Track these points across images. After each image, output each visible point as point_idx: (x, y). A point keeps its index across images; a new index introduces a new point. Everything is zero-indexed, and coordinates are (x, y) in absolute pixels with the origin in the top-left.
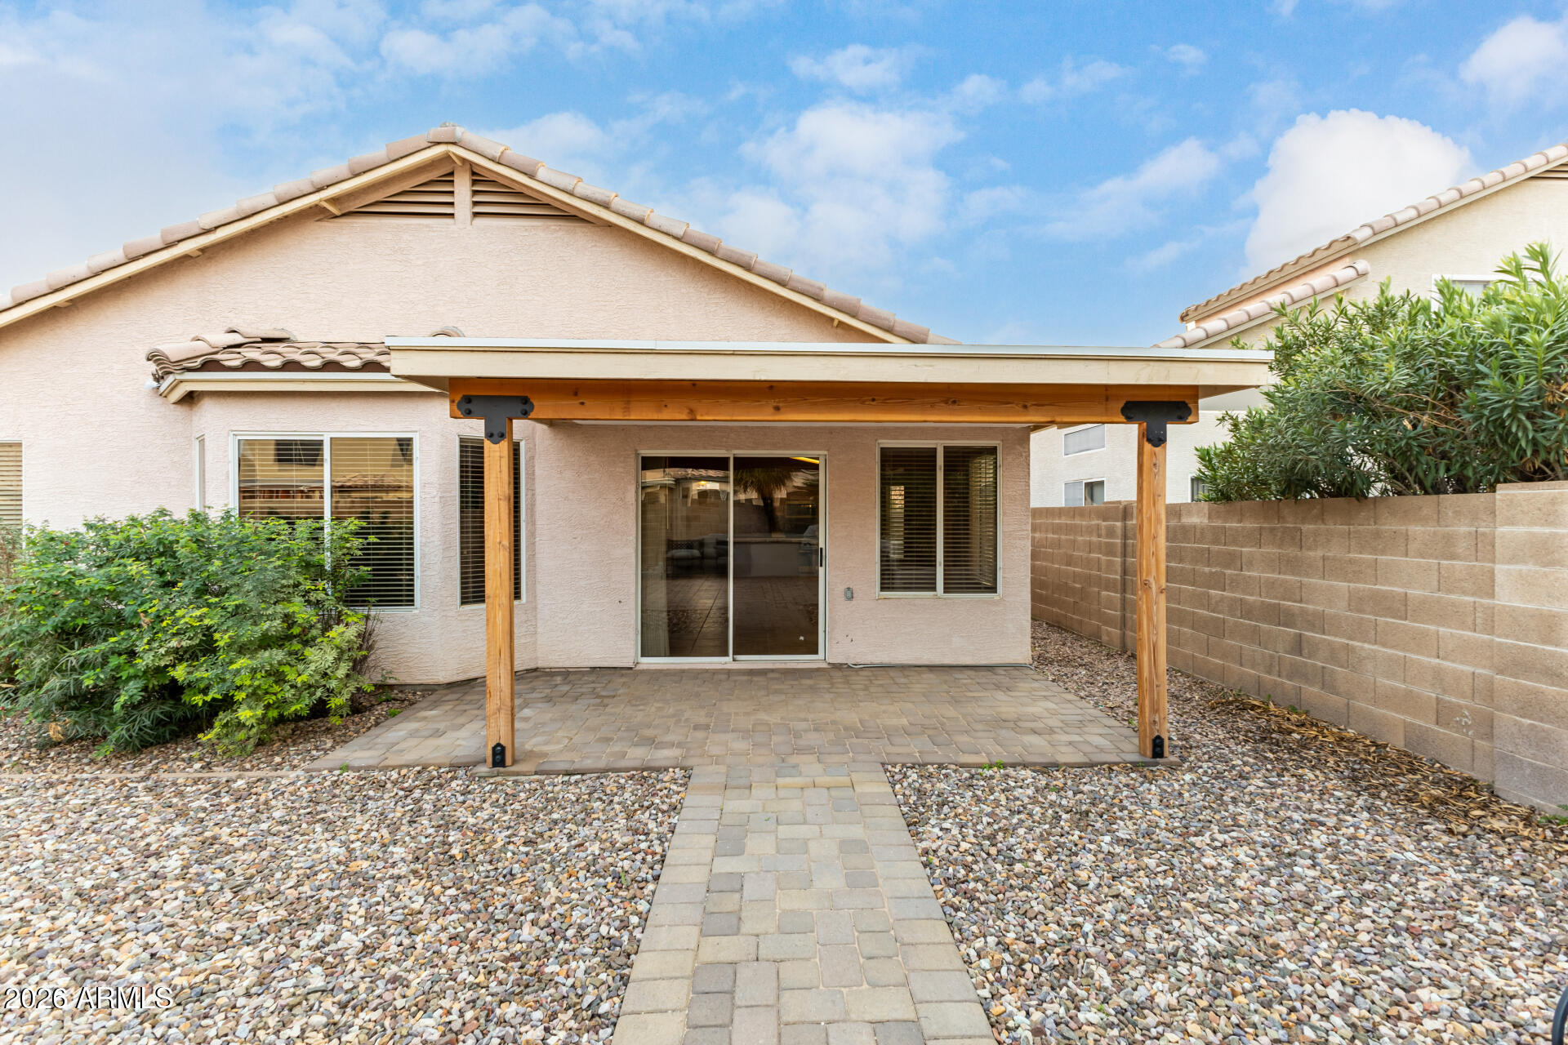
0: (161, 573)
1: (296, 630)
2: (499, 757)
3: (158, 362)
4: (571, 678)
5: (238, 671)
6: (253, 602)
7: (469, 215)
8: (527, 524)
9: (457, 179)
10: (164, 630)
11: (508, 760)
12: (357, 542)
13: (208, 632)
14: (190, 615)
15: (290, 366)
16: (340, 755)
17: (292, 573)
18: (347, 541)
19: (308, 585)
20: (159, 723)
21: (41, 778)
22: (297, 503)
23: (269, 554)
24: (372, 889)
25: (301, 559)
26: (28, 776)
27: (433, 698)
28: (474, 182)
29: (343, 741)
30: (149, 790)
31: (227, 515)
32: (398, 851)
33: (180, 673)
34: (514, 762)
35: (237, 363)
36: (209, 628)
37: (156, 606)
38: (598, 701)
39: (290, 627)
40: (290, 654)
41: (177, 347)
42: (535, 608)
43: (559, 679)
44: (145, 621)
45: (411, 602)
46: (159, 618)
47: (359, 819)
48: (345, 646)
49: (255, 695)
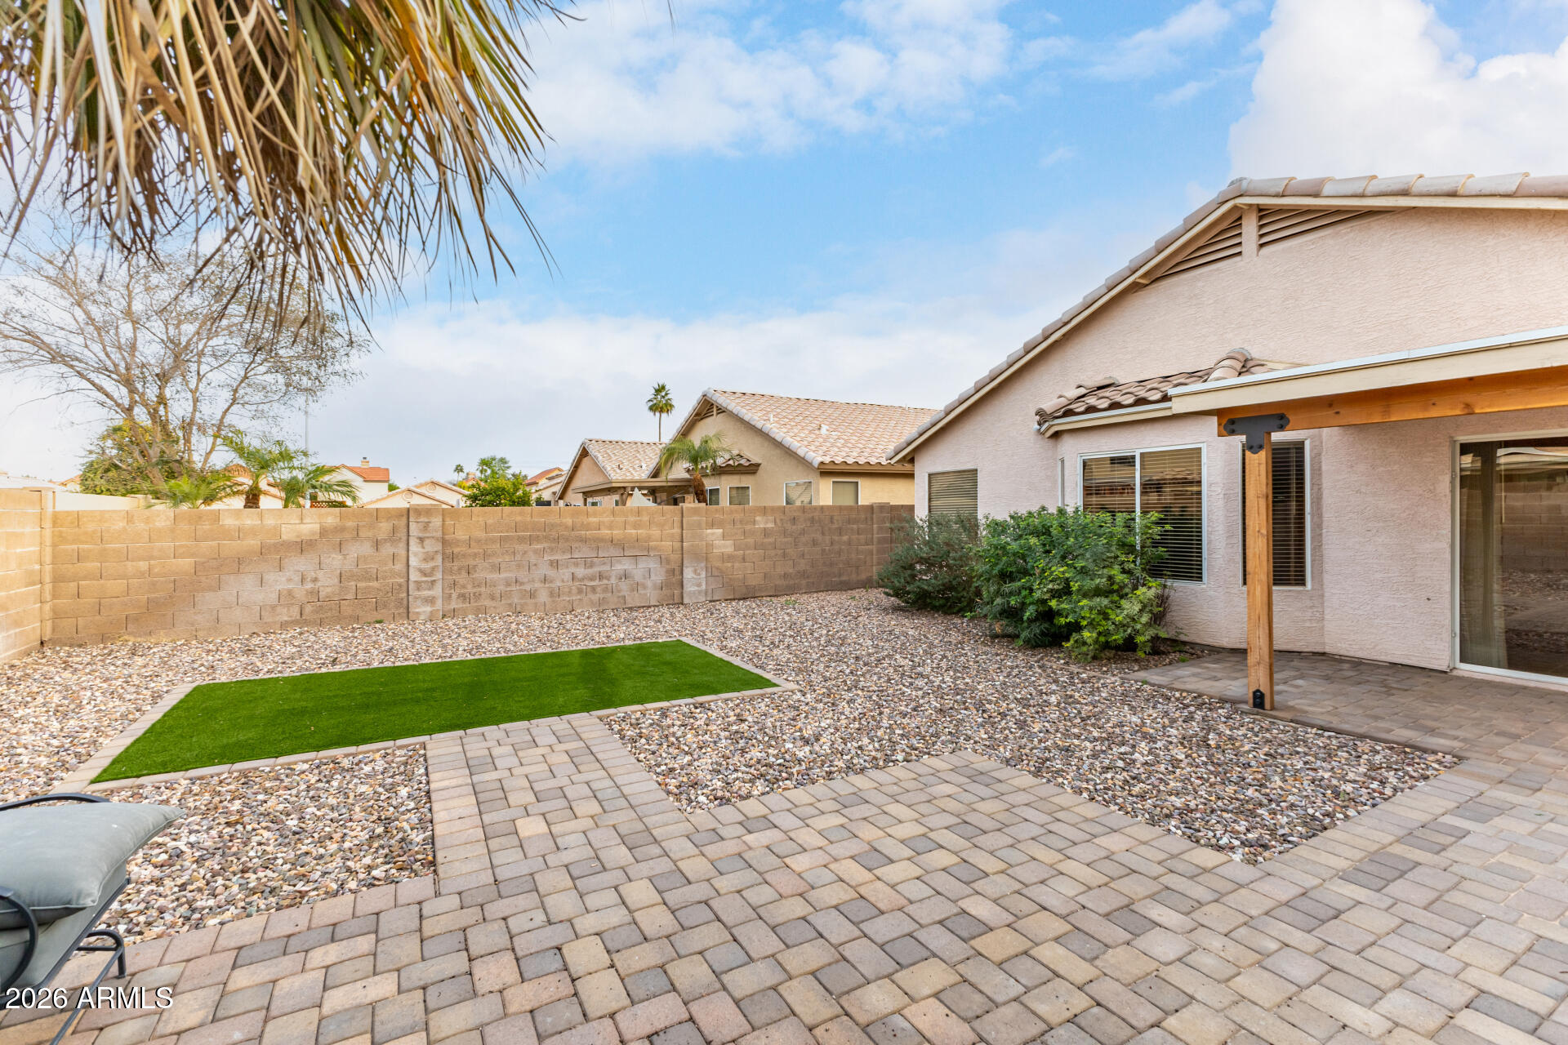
0: (1044, 545)
1: (1115, 587)
2: (1259, 700)
3: (1041, 416)
4: (1362, 667)
5: (1082, 608)
6: (1091, 566)
7: (1255, 247)
8: (1312, 516)
9: (1244, 222)
10: (1046, 578)
11: (1267, 705)
12: (1157, 529)
13: (1067, 581)
14: (1059, 570)
15: (1115, 405)
16: (1142, 675)
17: (1113, 548)
18: (1150, 528)
19: (1123, 558)
20: (1043, 634)
21: (994, 651)
22: (1116, 500)
23: (1100, 536)
24: (1155, 742)
25: (1119, 540)
26: (987, 648)
27: (1217, 656)
28: (1261, 218)
29: (1146, 668)
30: (1040, 667)
31: (1077, 511)
32: (1173, 731)
33: (1053, 603)
34: (1273, 708)
35: (1082, 409)
36: (1067, 579)
37: (1042, 564)
38: (1384, 689)
39: (1112, 584)
40: (1112, 602)
41: (1050, 404)
42: (1322, 596)
43: (1346, 666)
44: (1037, 571)
45: (1200, 578)
46: (1044, 571)
47: (1151, 711)
48: (1146, 601)
49: (1092, 625)
